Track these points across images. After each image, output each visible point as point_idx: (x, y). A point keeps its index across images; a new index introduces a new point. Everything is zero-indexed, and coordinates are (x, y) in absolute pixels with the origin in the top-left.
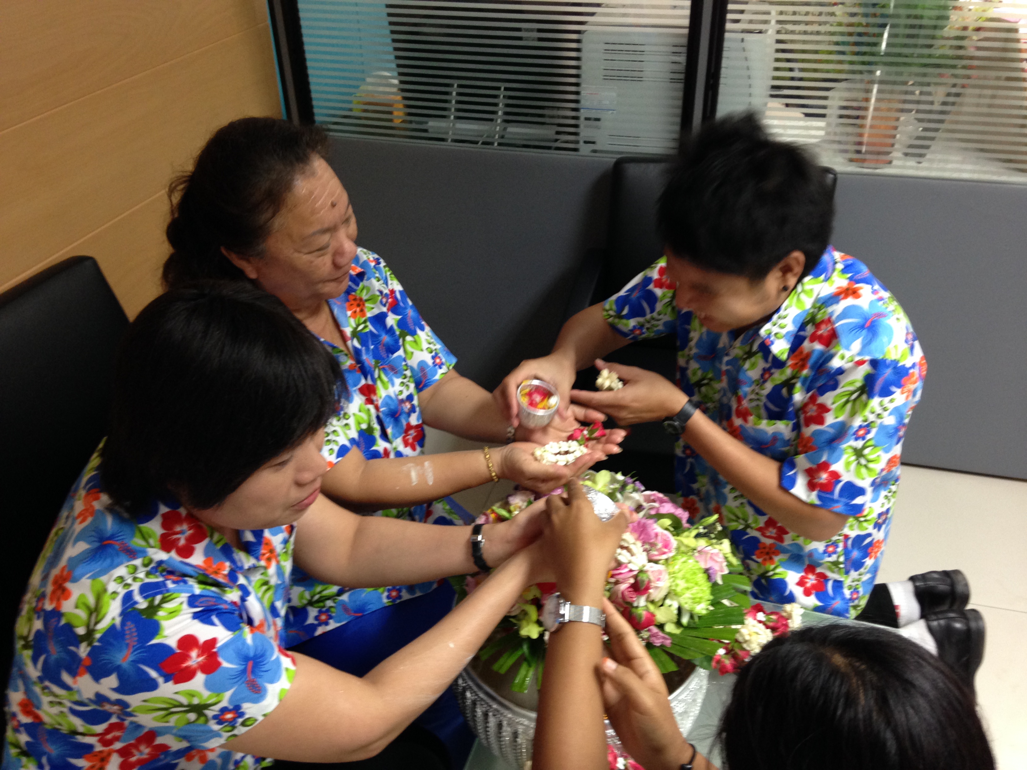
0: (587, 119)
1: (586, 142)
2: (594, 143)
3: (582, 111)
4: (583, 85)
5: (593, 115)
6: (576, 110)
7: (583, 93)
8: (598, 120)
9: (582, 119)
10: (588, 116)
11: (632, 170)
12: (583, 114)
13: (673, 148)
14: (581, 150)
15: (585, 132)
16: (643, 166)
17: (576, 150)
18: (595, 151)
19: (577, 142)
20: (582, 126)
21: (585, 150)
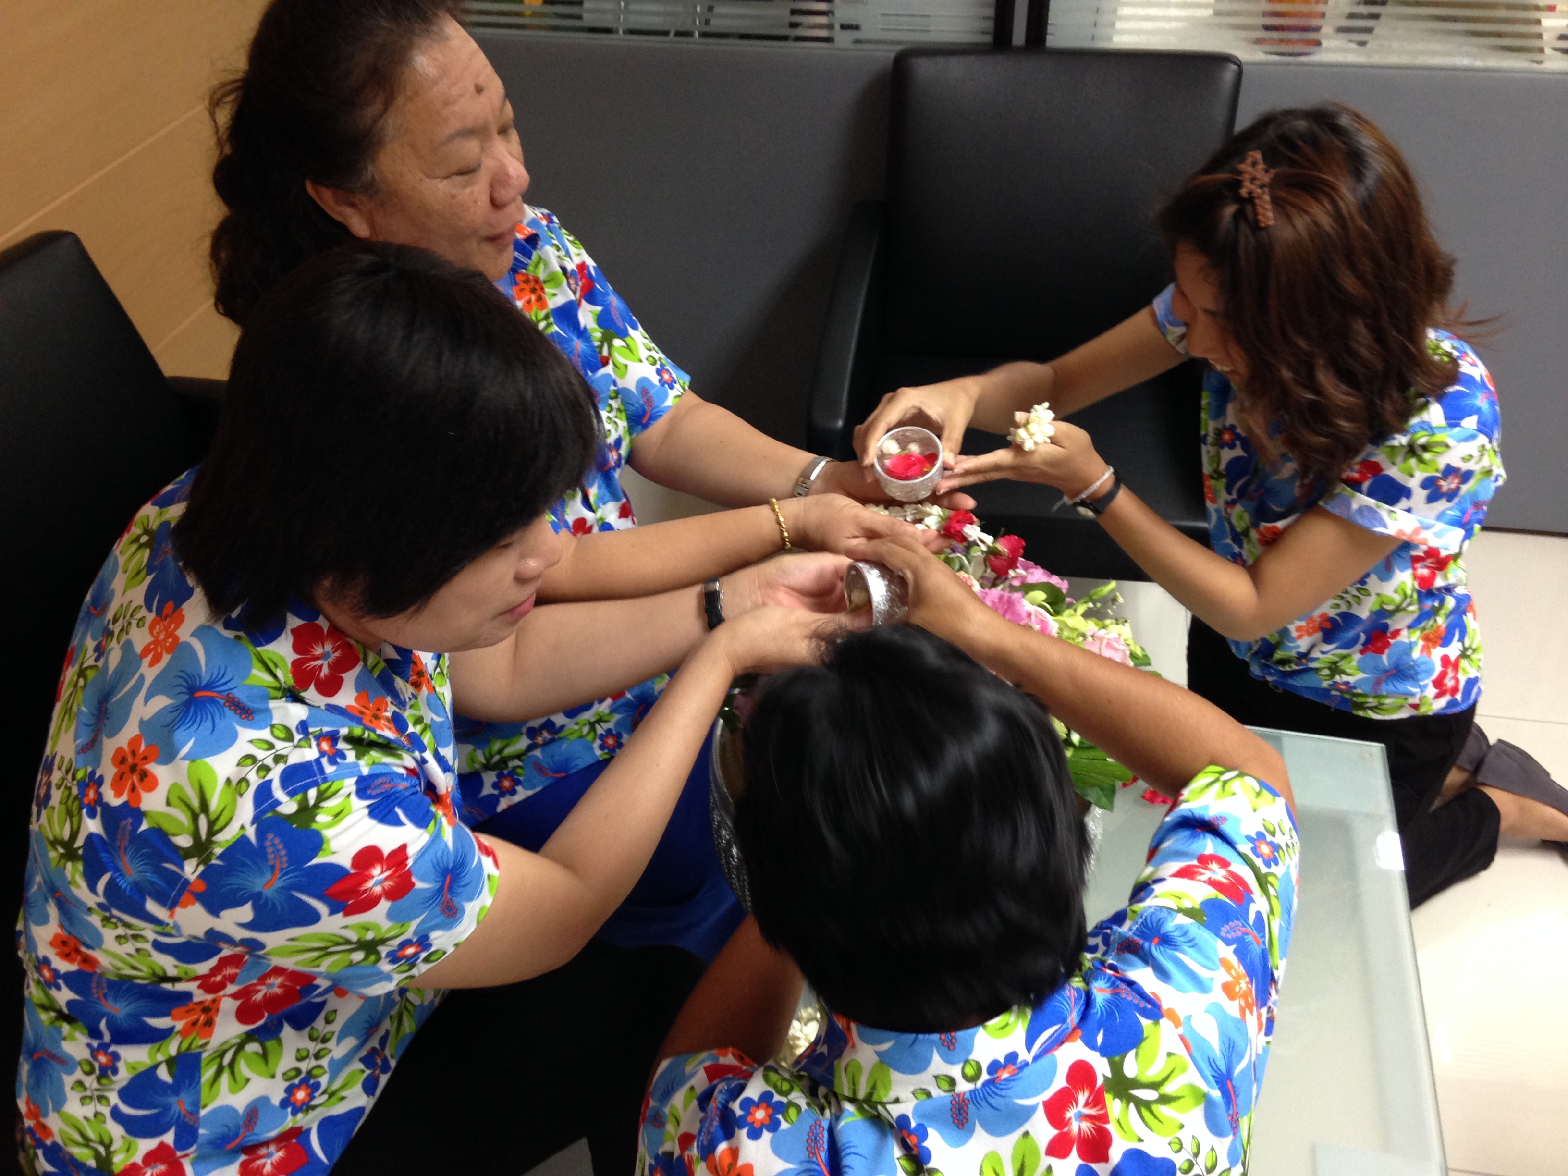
1: (844, 27)
2: (856, 27)
11: (924, 68)
13: (988, 33)
14: (837, 40)
16: (941, 61)
17: (830, 40)
18: (858, 41)
19: (830, 27)
21: (843, 39)
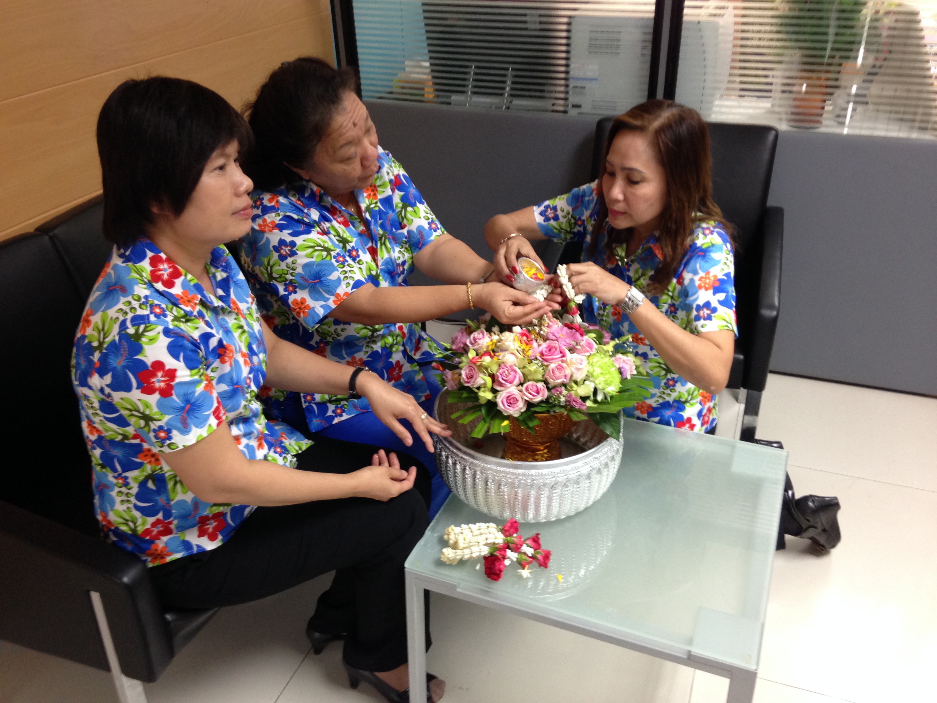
0: (575, 87)
1: (574, 106)
2: (579, 106)
3: (571, 81)
4: (572, 59)
5: (579, 84)
6: (566, 79)
7: (572, 66)
8: (584, 88)
9: (571, 86)
10: (576, 85)
12: (572, 84)
14: (569, 112)
15: (573, 99)
17: (565, 112)
18: (580, 113)
19: (568, 106)
20: (570, 93)
21: (573, 112)
